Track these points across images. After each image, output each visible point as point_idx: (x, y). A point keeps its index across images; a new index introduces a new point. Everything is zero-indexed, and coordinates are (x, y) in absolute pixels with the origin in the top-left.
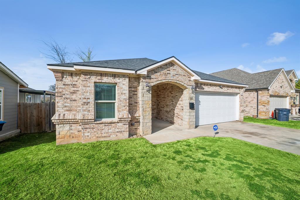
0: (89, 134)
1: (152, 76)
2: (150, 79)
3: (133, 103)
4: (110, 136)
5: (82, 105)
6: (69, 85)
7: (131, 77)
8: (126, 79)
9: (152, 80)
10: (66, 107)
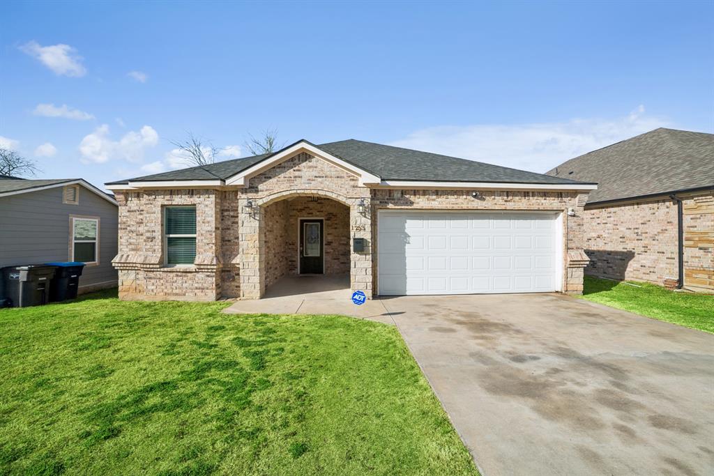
0: (153, 287)
1: (261, 187)
2: (257, 191)
3: (232, 238)
4: (184, 295)
5: (145, 241)
6: (135, 211)
7: (229, 191)
8: (211, 196)
9: (260, 193)
10: (131, 244)
